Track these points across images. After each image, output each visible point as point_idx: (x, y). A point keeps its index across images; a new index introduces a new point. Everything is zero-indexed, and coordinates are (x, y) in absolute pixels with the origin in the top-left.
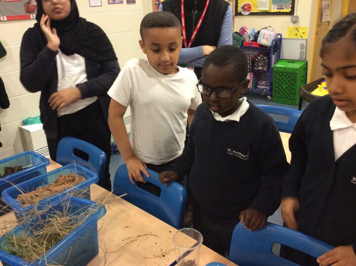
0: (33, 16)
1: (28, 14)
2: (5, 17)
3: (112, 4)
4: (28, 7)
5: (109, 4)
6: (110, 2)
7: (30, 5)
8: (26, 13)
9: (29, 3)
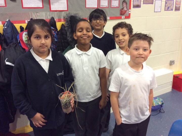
0: (123, 17)
1: (121, 16)
2: (109, 17)
3: (166, 10)
4: (121, 12)
5: (165, 10)
6: (166, 9)
7: (123, 10)
8: (120, 15)
9: (123, 9)
